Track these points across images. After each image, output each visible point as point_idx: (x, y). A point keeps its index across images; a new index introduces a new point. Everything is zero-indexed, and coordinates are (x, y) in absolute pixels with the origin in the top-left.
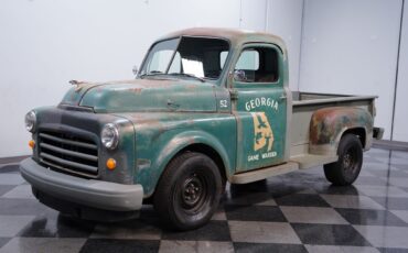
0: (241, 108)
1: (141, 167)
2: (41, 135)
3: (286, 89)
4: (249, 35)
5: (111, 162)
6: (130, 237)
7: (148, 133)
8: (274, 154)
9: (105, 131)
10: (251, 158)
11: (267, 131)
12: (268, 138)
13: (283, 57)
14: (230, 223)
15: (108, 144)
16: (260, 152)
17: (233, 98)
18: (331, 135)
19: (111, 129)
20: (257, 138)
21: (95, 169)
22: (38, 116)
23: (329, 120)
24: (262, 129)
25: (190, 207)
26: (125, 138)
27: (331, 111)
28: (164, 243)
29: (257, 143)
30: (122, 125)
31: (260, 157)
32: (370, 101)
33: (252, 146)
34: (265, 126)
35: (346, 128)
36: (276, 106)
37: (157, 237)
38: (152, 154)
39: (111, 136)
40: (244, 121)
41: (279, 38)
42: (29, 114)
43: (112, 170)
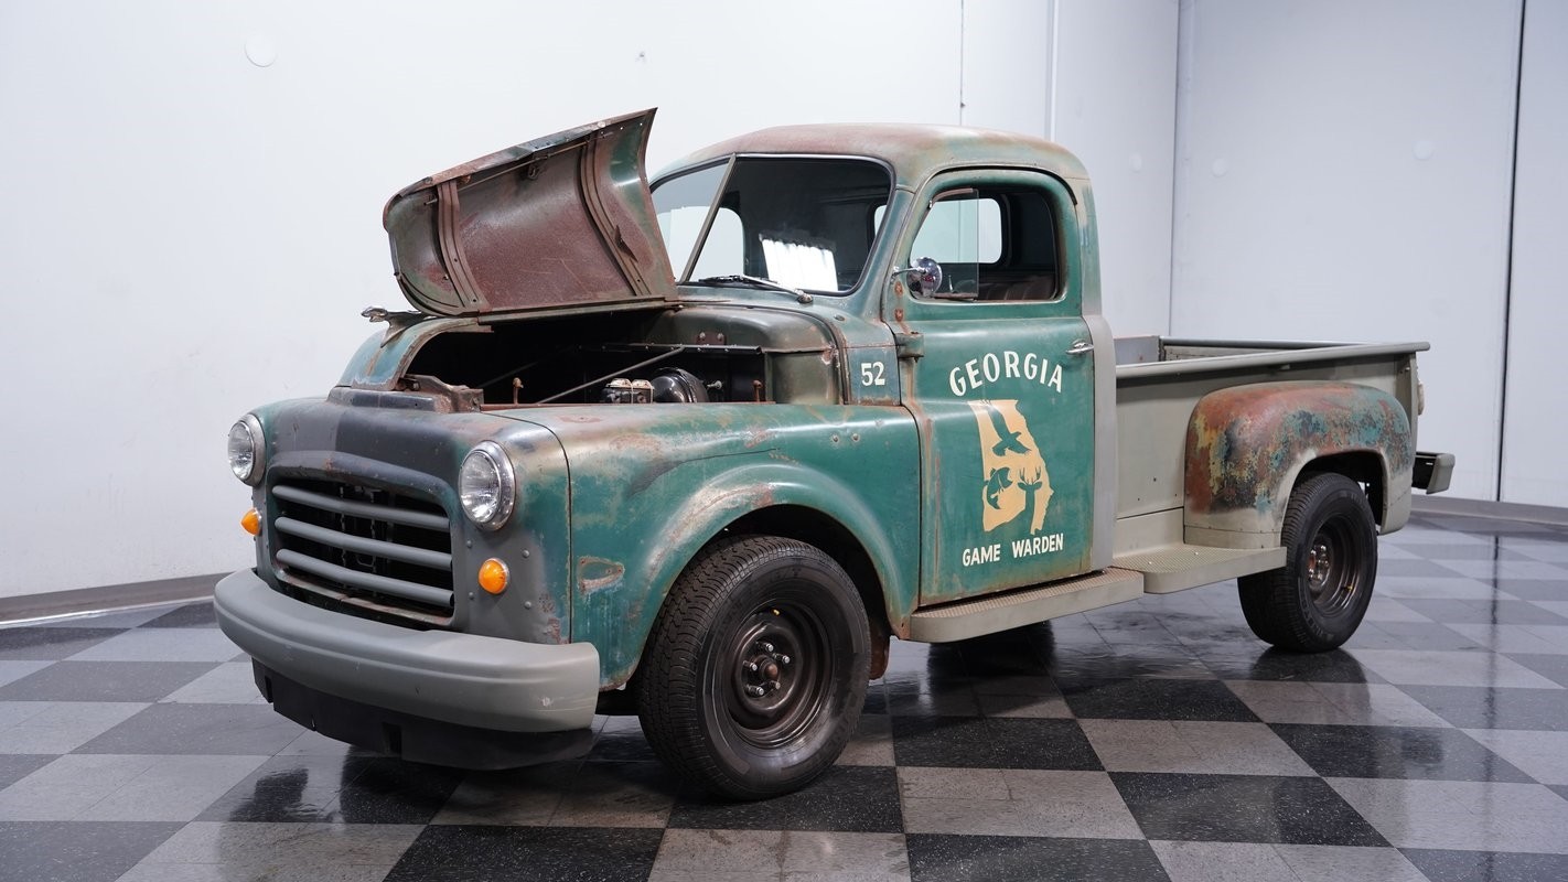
0: (934, 386)
1: (593, 585)
2: (280, 490)
3: (1092, 322)
4: (956, 144)
5: (494, 571)
6: (566, 821)
7: (613, 471)
8: (1056, 542)
9: (470, 468)
10: (973, 557)
11: (1029, 463)
12: (1030, 490)
13: (1076, 217)
14: (905, 773)
15: (482, 512)
16: (1002, 535)
17: (905, 354)
18: (1257, 478)
19: (490, 462)
20: (994, 488)
21: (443, 594)
22: (270, 432)
23: (1250, 427)
24: (1010, 460)
25: (766, 721)
26: (534, 488)
27: (1256, 397)
28: (676, 838)
29: (994, 503)
30: (527, 447)
31: (1006, 552)
32: (1399, 362)
33: (976, 516)
34: (1020, 449)
35: (1310, 455)
36: (1057, 380)
37: (654, 821)
38: (629, 544)
39: (490, 485)
40: (944, 430)
41: (1062, 152)
42: (242, 423)
43: (497, 596)
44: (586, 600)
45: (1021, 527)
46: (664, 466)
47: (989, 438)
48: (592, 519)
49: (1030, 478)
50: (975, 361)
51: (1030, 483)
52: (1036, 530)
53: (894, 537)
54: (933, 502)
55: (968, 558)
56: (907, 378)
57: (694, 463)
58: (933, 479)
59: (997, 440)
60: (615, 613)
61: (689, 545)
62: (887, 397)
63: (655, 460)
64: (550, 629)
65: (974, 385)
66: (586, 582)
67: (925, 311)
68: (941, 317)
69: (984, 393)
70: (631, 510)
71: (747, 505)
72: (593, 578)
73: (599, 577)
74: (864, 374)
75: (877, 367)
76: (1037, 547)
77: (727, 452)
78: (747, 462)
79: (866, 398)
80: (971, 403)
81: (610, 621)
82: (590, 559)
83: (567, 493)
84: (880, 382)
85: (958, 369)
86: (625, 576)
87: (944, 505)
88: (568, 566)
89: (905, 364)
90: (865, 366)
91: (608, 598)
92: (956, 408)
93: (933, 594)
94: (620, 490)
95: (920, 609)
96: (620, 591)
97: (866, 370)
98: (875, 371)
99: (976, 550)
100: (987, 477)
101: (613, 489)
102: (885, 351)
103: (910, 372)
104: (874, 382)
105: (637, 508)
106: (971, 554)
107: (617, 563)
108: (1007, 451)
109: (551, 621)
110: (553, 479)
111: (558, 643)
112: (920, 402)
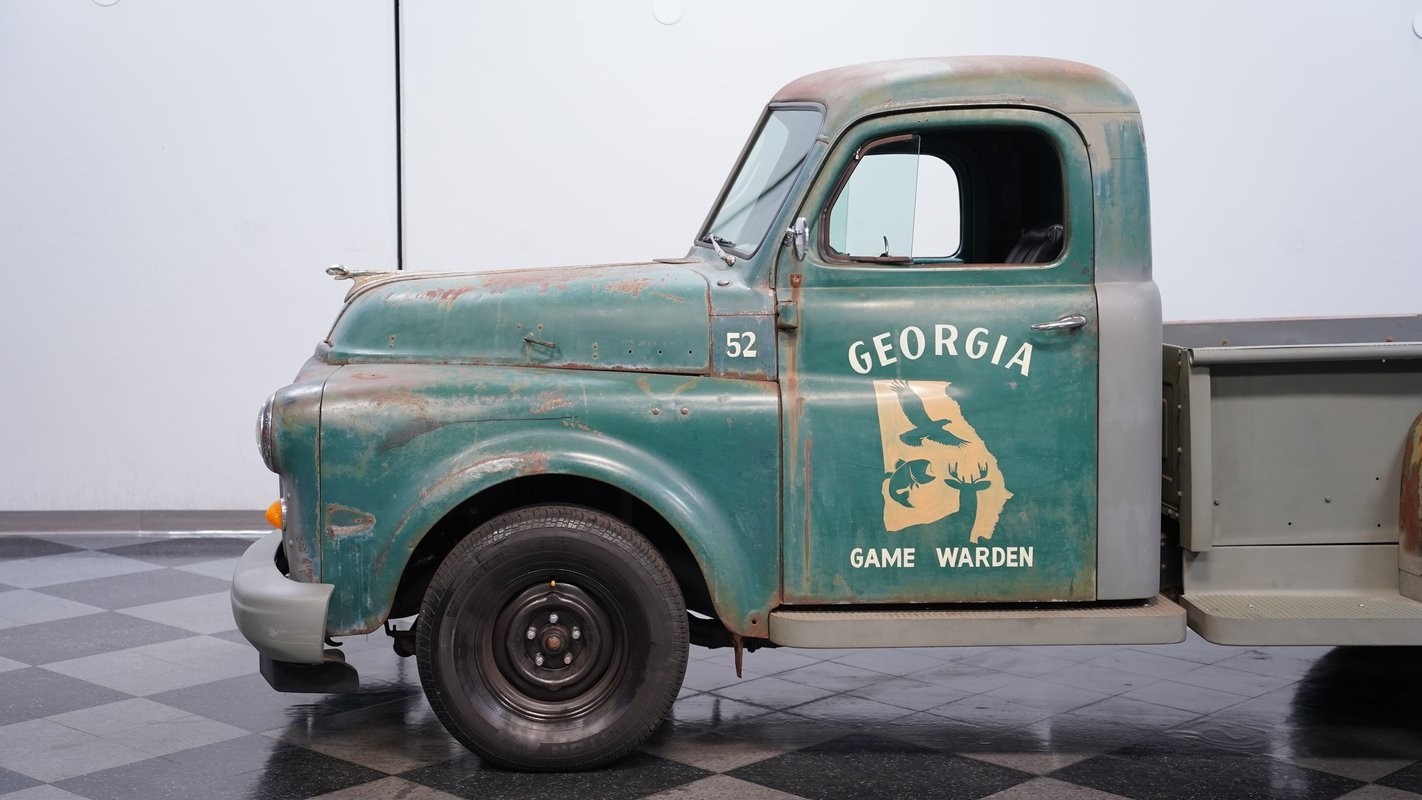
1: (341, 531)
24: (929, 450)
29: (904, 500)
31: (926, 561)
44: (335, 545)
45: (955, 531)
46: (429, 426)
47: (893, 425)
48: (340, 469)
49: (967, 474)
50: (888, 335)
51: (968, 481)
52: (980, 539)
53: (740, 524)
54: (801, 491)
55: (860, 558)
56: (788, 351)
57: (464, 425)
58: (801, 464)
59: (908, 426)
60: (366, 560)
61: (440, 504)
62: (758, 371)
63: (418, 419)
64: (303, 567)
65: (884, 361)
66: (334, 528)
67: (833, 276)
68: (857, 283)
69: (899, 371)
70: (385, 465)
71: (512, 470)
72: (341, 525)
73: (348, 525)
74: (729, 344)
75: (748, 339)
76: (984, 558)
77: (508, 417)
78: (531, 427)
79: (731, 370)
80: (876, 383)
81: (362, 568)
82: (337, 507)
83: (317, 443)
84: (749, 354)
85: (861, 343)
86: (375, 527)
87: (817, 495)
88: (318, 511)
89: (786, 336)
90: (730, 336)
91: (359, 546)
92: (851, 388)
93: (802, 594)
94: (372, 445)
95: (782, 608)
96: (370, 541)
97: (732, 340)
98: (744, 342)
99: (872, 552)
100: (890, 466)
101: (364, 443)
102: (759, 320)
103: (792, 344)
104: (741, 353)
105: (390, 464)
106: (865, 555)
107: (367, 514)
108: (925, 440)
109: (305, 561)
110: (305, 429)
111: (311, 582)
112: (801, 378)
